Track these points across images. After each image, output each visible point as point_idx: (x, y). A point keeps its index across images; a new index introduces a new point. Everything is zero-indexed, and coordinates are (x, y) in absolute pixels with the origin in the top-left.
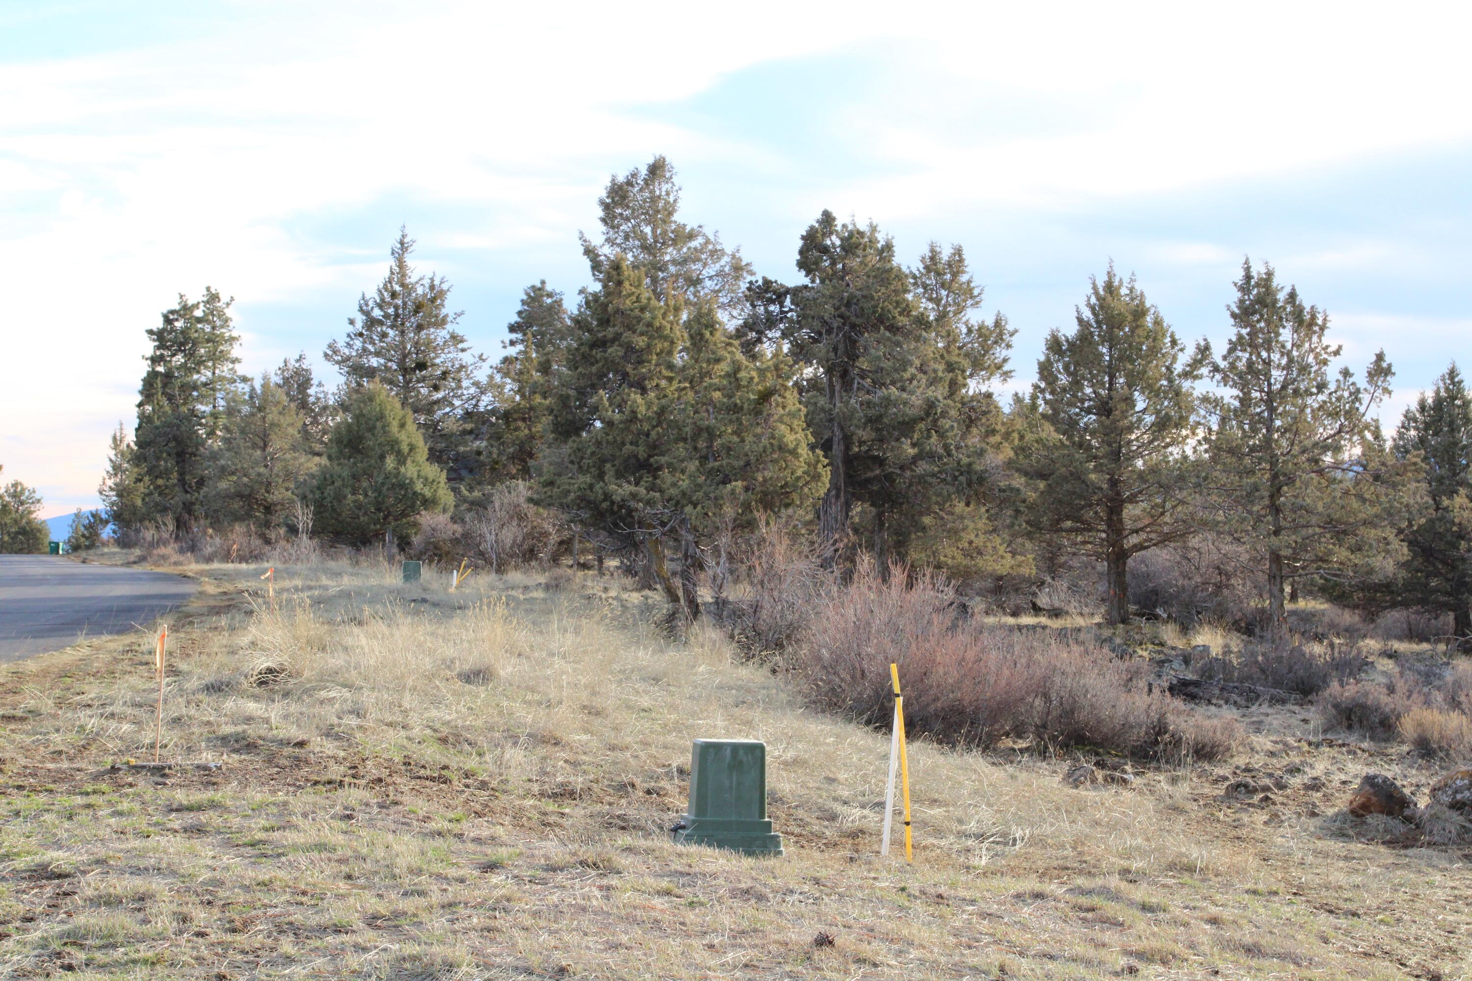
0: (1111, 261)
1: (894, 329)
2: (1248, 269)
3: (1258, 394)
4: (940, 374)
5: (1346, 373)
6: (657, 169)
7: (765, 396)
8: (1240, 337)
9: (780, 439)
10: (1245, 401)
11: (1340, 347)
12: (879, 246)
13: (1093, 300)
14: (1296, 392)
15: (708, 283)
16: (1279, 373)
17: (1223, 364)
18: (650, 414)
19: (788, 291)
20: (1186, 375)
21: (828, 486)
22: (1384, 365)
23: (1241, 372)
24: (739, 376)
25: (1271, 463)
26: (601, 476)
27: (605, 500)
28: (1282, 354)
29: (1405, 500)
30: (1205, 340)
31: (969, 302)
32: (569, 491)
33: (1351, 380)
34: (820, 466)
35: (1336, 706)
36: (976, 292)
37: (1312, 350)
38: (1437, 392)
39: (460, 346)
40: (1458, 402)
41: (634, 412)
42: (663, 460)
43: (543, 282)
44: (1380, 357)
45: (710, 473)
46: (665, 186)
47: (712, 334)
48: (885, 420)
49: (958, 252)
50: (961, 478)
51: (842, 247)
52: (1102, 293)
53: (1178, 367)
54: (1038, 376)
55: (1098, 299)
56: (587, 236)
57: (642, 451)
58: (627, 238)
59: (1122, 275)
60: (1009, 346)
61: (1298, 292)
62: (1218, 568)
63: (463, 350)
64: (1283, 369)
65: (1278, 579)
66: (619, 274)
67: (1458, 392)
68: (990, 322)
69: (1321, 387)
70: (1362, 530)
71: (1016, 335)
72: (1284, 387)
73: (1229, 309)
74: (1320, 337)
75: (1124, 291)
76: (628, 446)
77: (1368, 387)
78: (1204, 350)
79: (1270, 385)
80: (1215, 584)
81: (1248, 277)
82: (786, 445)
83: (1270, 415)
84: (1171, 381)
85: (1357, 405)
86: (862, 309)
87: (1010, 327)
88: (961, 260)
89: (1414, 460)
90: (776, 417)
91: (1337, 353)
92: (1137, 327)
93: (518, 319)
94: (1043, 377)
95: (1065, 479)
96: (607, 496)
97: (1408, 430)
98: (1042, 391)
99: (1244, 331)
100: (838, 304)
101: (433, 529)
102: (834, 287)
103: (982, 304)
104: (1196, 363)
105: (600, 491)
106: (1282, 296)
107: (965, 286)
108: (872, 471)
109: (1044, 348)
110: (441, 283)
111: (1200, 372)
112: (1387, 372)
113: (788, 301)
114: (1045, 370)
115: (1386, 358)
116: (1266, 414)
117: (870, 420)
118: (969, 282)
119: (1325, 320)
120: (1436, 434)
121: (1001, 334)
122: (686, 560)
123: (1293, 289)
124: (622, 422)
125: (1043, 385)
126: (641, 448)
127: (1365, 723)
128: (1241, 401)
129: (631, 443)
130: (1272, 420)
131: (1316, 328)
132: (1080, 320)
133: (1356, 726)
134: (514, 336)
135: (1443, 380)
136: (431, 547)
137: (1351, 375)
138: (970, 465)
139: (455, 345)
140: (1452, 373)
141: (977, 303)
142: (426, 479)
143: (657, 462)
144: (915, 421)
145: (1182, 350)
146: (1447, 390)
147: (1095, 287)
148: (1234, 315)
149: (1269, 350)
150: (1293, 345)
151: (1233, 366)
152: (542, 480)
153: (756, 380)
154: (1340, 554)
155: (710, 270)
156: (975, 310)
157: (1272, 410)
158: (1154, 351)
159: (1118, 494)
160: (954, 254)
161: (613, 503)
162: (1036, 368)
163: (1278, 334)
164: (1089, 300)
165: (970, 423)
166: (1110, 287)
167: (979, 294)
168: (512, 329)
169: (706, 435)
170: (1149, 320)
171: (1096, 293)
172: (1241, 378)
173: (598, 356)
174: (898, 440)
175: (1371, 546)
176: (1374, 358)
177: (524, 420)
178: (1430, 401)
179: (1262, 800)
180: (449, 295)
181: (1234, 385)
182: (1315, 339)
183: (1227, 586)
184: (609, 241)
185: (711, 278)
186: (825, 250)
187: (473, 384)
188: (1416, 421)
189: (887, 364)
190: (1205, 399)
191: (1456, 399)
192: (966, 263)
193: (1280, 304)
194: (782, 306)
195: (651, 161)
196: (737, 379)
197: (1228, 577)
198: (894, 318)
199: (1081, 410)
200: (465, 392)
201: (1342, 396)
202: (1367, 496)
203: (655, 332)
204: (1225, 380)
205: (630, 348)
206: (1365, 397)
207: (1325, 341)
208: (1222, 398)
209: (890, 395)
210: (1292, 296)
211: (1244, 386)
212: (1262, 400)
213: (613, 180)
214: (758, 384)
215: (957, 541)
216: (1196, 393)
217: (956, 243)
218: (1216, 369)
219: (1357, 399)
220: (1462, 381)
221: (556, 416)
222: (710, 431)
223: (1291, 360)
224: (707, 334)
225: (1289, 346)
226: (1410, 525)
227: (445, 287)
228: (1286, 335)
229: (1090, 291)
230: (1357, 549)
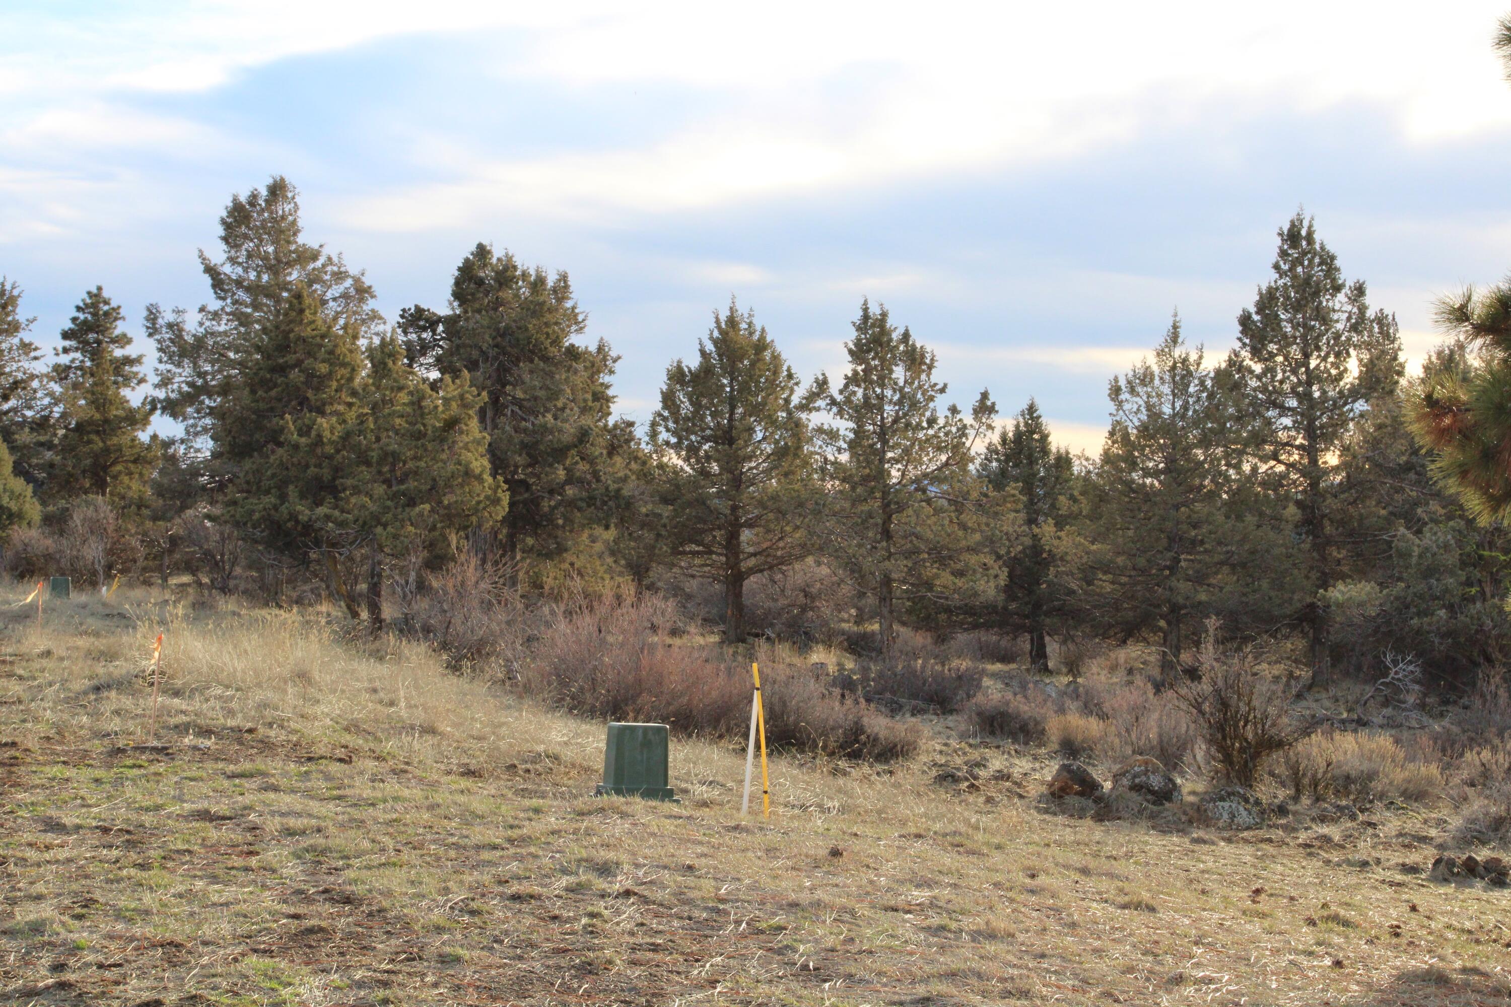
0: (734, 297)
1: (545, 359)
2: (866, 310)
3: (871, 427)
4: (590, 404)
5: (954, 410)
6: (277, 190)
7: (451, 424)
8: (855, 373)
9: (467, 466)
10: (859, 432)
11: (945, 386)
12: (532, 279)
13: (716, 334)
14: (908, 425)
15: (331, 304)
16: (891, 407)
17: (839, 398)
18: (334, 438)
19: (439, 320)
20: (803, 407)
21: (507, 509)
22: (989, 403)
23: (857, 406)
24: (423, 404)
25: (883, 492)
26: (283, 497)
27: (289, 520)
28: (894, 391)
29: (1005, 528)
30: (823, 374)
31: (574, 328)
32: (254, 511)
33: (958, 417)
34: (500, 491)
35: (979, 714)
36: (580, 318)
37: (920, 387)
38: (1017, 426)
39: (33, 354)
40: (1036, 436)
41: (319, 436)
42: (349, 482)
43: (100, 289)
44: (985, 396)
45: (394, 497)
46: (287, 208)
47: (394, 363)
48: (542, 447)
49: (564, 278)
50: (610, 503)
51: (496, 280)
52: (723, 326)
53: (795, 400)
54: (661, 405)
55: (720, 333)
56: (207, 254)
57: (326, 473)
58: (249, 256)
59: (742, 309)
60: (611, 372)
61: (911, 332)
62: (804, 591)
63: (36, 358)
64: (895, 404)
65: (888, 600)
66: (300, 303)
67: (1036, 427)
68: (593, 348)
69: (932, 422)
70: (966, 556)
71: (619, 361)
72: (895, 421)
73: (846, 346)
74: (928, 375)
75: (744, 326)
76: (312, 468)
77: (974, 423)
78: (822, 384)
79: (883, 418)
80: (801, 606)
81: (866, 317)
82: (473, 471)
83: (883, 446)
84: (790, 413)
85: (964, 440)
86: (518, 340)
87: (613, 354)
88: (566, 287)
89: (1013, 492)
90: (461, 445)
91: (943, 391)
92: (759, 360)
93: (72, 326)
94: (666, 406)
95: (690, 504)
96: (293, 517)
97: (990, 462)
98: (665, 419)
99: (860, 368)
100: (494, 334)
101: (26, 545)
102: (491, 318)
103: (586, 330)
104: (812, 397)
105: (286, 511)
106: (895, 336)
107: (569, 312)
108: (521, 494)
109: (665, 379)
110: (13, 288)
111: (817, 405)
112: (991, 410)
113: (441, 328)
114: (668, 399)
115: (990, 397)
116: (879, 446)
117: (524, 446)
118: (574, 308)
119: (932, 360)
120: (1016, 466)
121: (605, 359)
122: (372, 578)
123: (907, 330)
124: (307, 445)
125: (666, 414)
126: (325, 471)
127: (1006, 728)
128: (856, 432)
129: (315, 466)
130: (884, 452)
131: (924, 367)
132: (703, 353)
133: (998, 732)
134: (67, 343)
135: (1023, 415)
136: (24, 562)
137: (959, 412)
138: (618, 490)
139: (27, 354)
140: (1031, 409)
141: (581, 328)
142: (12, 492)
143: (342, 484)
144: (568, 448)
145: (797, 384)
146: (1026, 424)
147: (717, 321)
148: (851, 352)
149: (882, 386)
150: (906, 382)
151: (848, 401)
152: (226, 499)
153: (441, 409)
154: (945, 579)
155: (336, 291)
156: (580, 336)
157: (885, 442)
158: (772, 385)
159: (737, 519)
160: (560, 280)
161: (297, 522)
162: (659, 397)
163: (891, 371)
164: (712, 333)
165: (612, 450)
166: (732, 321)
167: (584, 320)
168: (66, 335)
169: (390, 459)
170: (767, 355)
171: (719, 327)
172: (856, 411)
173: (279, 381)
174: (551, 465)
175: (974, 571)
176: (979, 397)
177: (98, 433)
178: (1011, 435)
179: (968, 787)
180: (20, 301)
181: (851, 418)
182: (923, 377)
183: (812, 609)
184: (233, 260)
185: (334, 299)
186: (480, 282)
187: (46, 395)
188: (997, 453)
189: (541, 393)
190: (820, 430)
191: (1035, 433)
192: (571, 289)
193: (894, 344)
194: (434, 332)
195: (270, 181)
196: (421, 407)
197: (813, 598)
198: (546, 348)
199: (703, 438)
200: (39, 403)
201: (950, 431)
202: (970, 525)
203: (334, 358)
204: (840, 413)
205: (311, 375)
206: (971, 433)
207: (933, 379)
208: (838, 430)
209: (546, 423)
210: (906, 336)
211: (859, 420)
212: (874, 432)
213: (235, 200)
214: (443, 412)
215: (560, 562)
216: (811, 426)
217: (561, 270)
218: (833, 402)
219: (964, 435)
220: (1040, 417)
221: (234, 438)
222: (395, 456)
223: (903, 396)
224: (390, 364)
225: (901, 383)
226: (1009, 552)
227: (15, 293)
228: (899, 373)
229: (713, 325)
230: (960, 574)
